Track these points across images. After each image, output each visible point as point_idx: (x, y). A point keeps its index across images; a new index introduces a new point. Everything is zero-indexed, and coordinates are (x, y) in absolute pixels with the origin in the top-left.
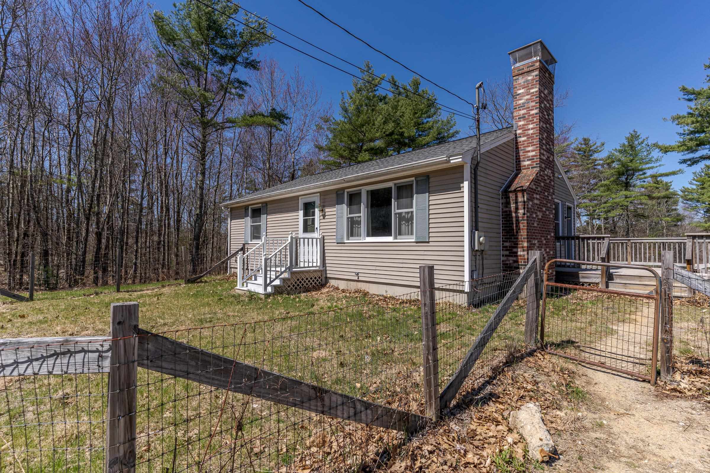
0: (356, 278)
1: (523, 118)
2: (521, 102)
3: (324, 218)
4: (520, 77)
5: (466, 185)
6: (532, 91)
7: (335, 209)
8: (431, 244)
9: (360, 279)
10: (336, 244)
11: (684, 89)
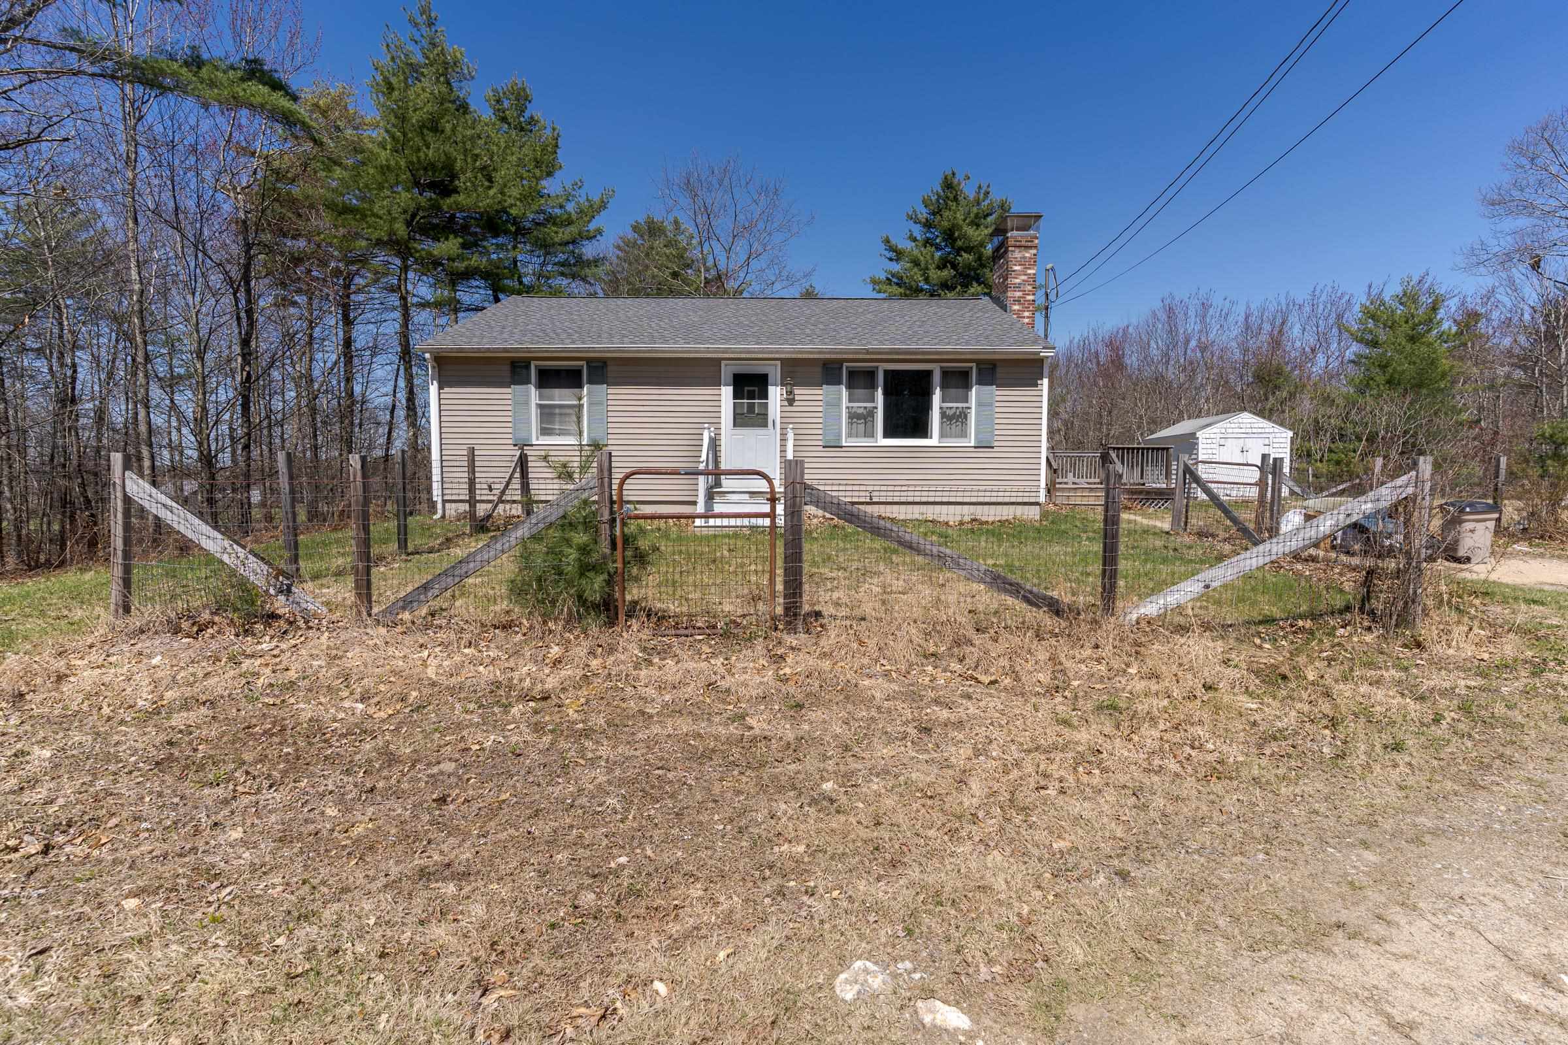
0: (868, 500)
1: (1018, 301)
2: (1017, 281)
3: (791, 405)
4: (1017, 250)
5: (1046, 381)
6: (1029, 271)
7: (820, 392)
8: (995, 449)
9: (875, 500)
10: (821, 448)
11: (887, 241)
